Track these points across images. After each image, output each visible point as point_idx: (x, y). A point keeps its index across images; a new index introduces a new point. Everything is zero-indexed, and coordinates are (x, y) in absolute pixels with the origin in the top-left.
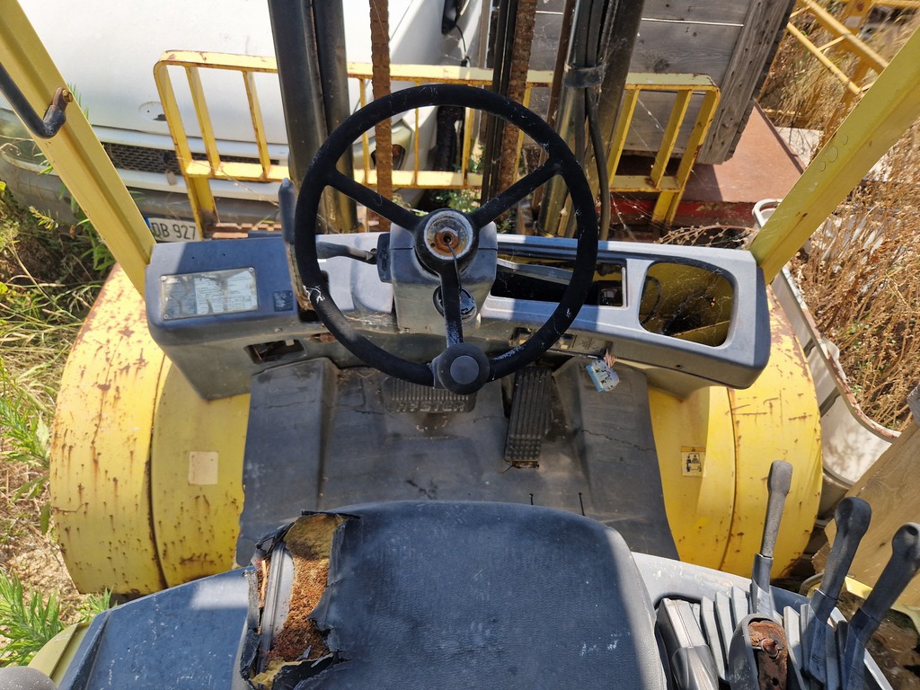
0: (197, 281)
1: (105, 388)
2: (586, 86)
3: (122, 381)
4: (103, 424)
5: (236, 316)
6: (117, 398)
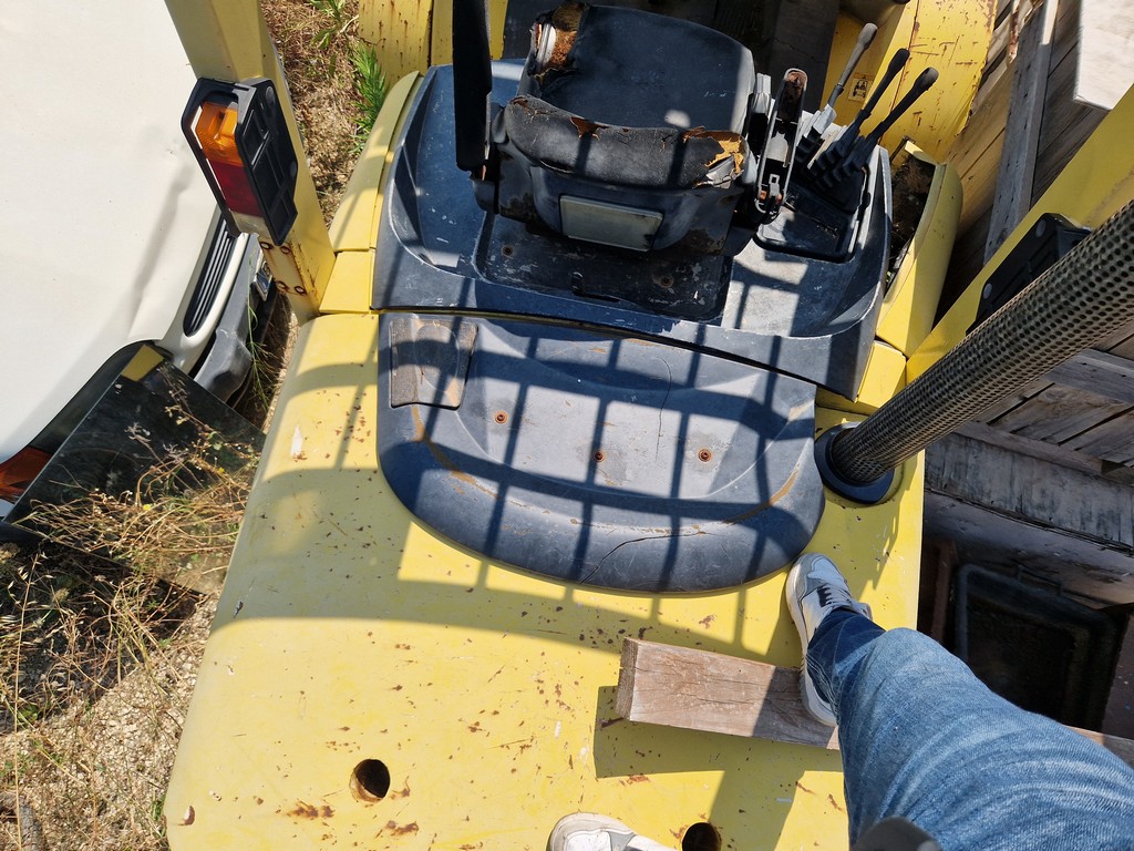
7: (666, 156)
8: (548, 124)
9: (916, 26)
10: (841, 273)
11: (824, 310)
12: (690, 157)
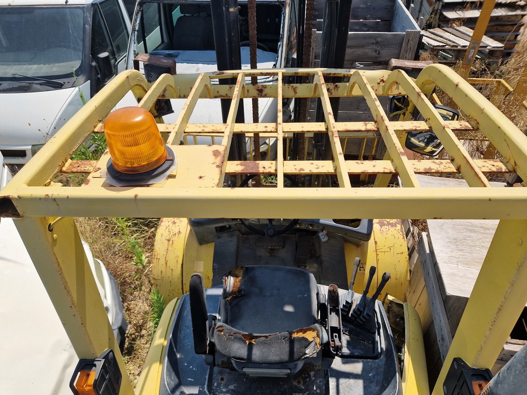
1: (169, 240)
2: (319, 148)
3: (174, 238)
4: (169, 252)
6: (172, 244)
7: (286, 347)
8: (233, 341)
9: (376, 243)
10: (378, 364)
11: (377, 386)
12: (297, 346)
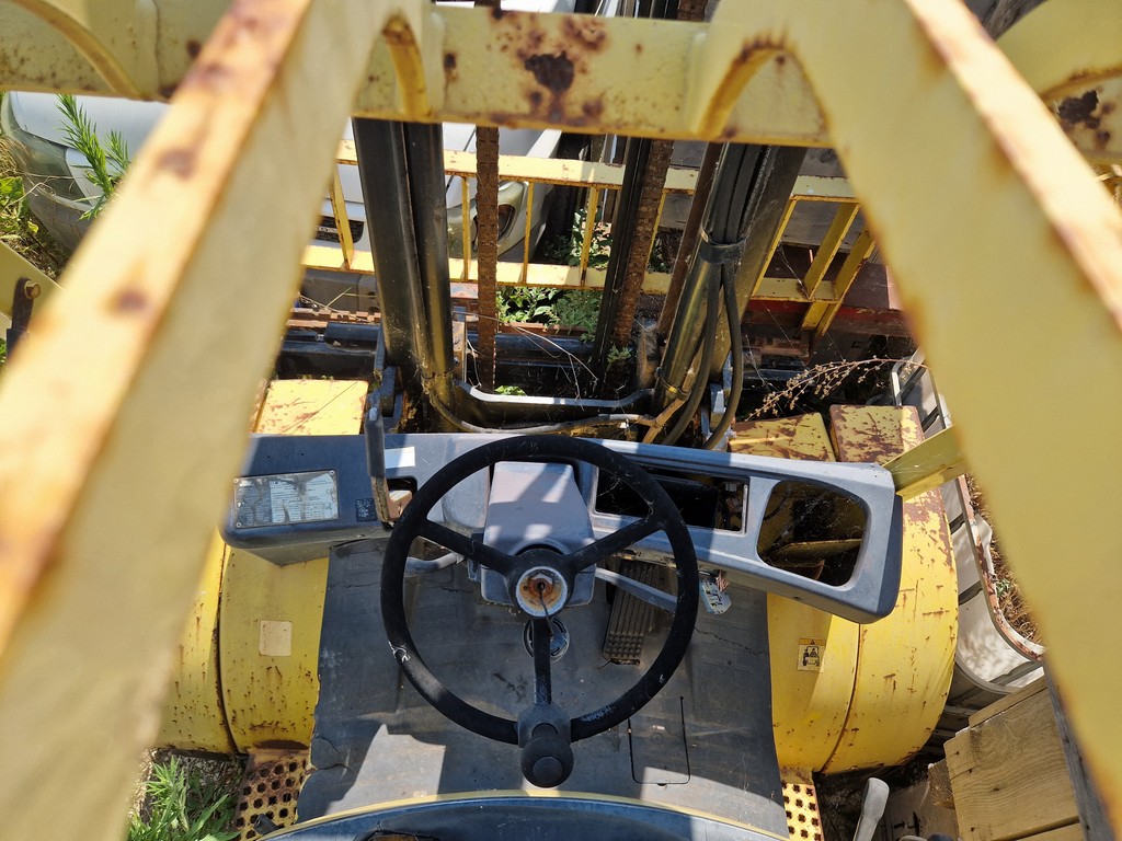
0: (272, 484)
2: (723, 262)
5: (314, 525)
